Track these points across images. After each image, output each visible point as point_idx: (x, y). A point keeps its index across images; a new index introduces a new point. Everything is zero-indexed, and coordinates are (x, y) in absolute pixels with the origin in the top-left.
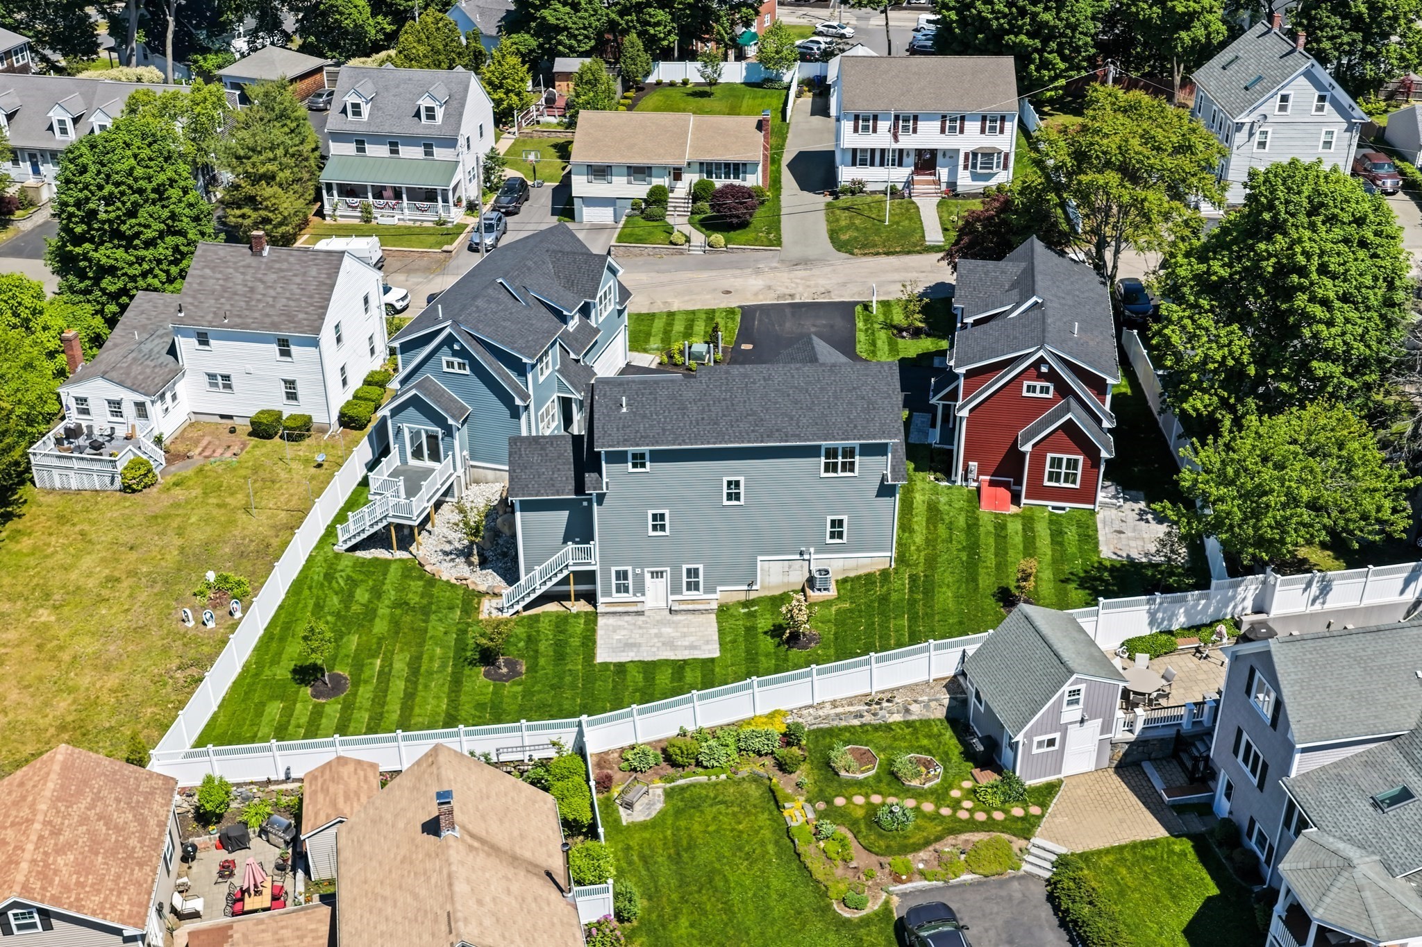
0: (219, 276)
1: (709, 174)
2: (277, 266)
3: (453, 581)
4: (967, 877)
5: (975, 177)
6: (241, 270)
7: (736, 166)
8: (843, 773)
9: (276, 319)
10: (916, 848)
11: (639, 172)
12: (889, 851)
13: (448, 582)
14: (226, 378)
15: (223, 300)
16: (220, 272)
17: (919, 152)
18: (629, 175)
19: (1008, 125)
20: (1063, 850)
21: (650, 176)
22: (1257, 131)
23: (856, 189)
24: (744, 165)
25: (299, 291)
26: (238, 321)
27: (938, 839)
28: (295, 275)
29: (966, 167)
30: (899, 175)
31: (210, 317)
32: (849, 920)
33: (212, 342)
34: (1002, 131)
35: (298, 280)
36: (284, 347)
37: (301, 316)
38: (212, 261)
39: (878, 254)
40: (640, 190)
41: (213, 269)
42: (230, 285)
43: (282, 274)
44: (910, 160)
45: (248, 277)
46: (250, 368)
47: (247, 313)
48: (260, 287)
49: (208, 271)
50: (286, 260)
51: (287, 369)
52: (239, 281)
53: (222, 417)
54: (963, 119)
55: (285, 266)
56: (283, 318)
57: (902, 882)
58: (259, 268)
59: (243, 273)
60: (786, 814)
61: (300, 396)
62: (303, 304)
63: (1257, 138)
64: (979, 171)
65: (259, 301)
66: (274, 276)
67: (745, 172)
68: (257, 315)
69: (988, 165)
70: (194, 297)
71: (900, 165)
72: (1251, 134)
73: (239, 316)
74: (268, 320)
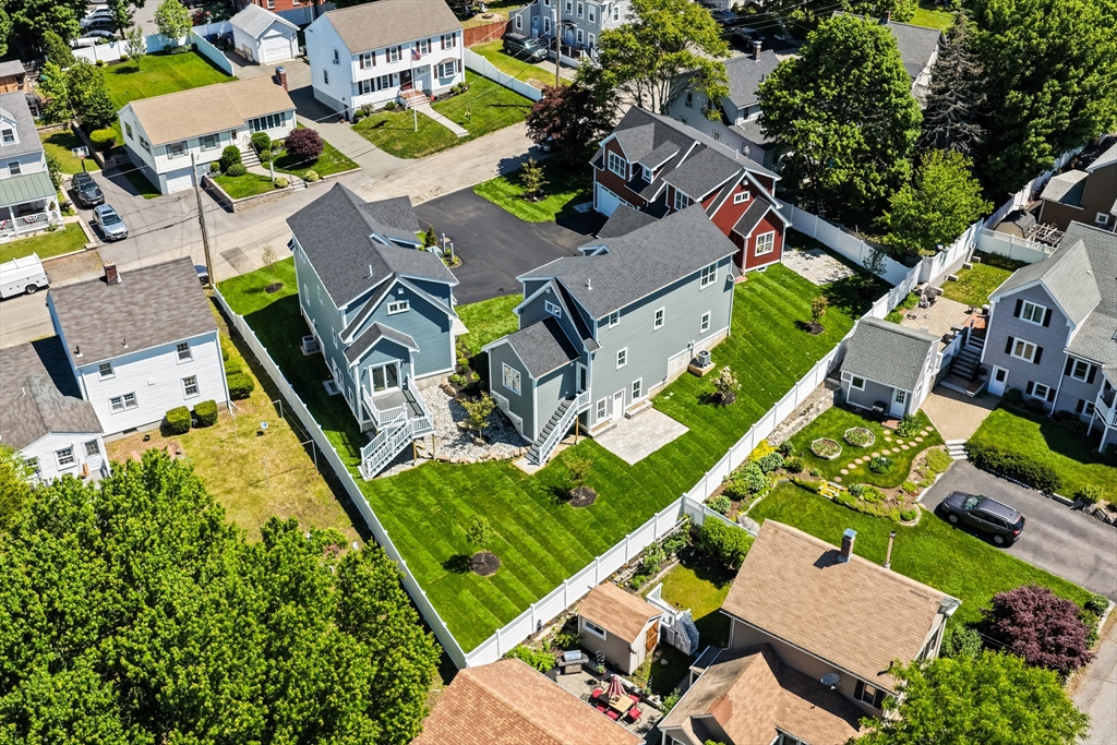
0: (90, 312)
1: (257, 129)
2: (138, 287)
3: (481, 461)
4: (939, 477)
5: (443, 82)
6: (107, 300)
7: (277, 116)
8: (831, 458)
9: (170, 329)
10: (906, 475)
11: (209, 140)
12: (897, 483)
13: (477, 463)
14: (130, 396)
15: (109, 331)
16: (89, 308)
17: (402, 74)
18: (201, 144)
19: (457, 39)
20: (964, 441)
21: (218, 141)
22: (613, 8)
23: (366, 111)
24: (283, 114)
25: (173, 301)
26: (138, 342)
27: (910, 464)
28: (160, 289)
29: (436, 77)
30: (391, 93)
31: (108, 348)
32: (916, 527)
33: (115, 369)
34: (454, 45)
35: (165, 292)
36: (183, 351)
37: (190, 320)
38: (73, 302)
39: (432, 153)
40: (215, 154)
41: (80, 308)
42: (106, 316)
43: (148, 292)
44: (396, 81)
45: (118, 304)
46: (151, 380)
47: (140, 333)
48: (136, 309)
49: (76, 312)
50: (143, 280)
51: (187, 368)
52: (112, 310)
53: (125, 432)
54: (429, 41)
55: (145, 285)
56: (176, 327)
57: (918, 495)
58: (122, 294)
59: (111, 303)
60: (822, 493)
61: (200, 388)
62: (185, 310)
63: (613, 13)
64: (446, 77)
65: (142, 320)
66: (141, 296)
67: (284, 119)
68: (150, 332)
69: (450, 72)
70: (80, 337)
71: (391, 86)
72: (610, 11)
73: (136, 338)
74: (163, 333)
